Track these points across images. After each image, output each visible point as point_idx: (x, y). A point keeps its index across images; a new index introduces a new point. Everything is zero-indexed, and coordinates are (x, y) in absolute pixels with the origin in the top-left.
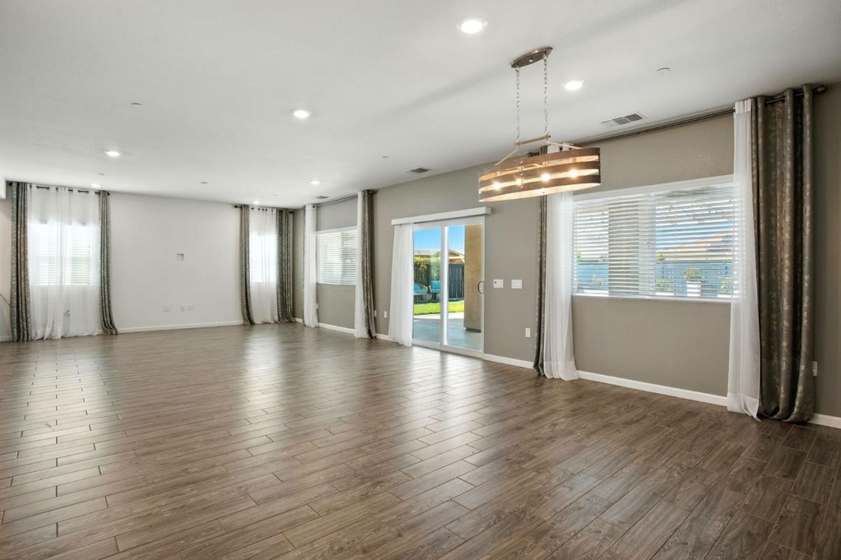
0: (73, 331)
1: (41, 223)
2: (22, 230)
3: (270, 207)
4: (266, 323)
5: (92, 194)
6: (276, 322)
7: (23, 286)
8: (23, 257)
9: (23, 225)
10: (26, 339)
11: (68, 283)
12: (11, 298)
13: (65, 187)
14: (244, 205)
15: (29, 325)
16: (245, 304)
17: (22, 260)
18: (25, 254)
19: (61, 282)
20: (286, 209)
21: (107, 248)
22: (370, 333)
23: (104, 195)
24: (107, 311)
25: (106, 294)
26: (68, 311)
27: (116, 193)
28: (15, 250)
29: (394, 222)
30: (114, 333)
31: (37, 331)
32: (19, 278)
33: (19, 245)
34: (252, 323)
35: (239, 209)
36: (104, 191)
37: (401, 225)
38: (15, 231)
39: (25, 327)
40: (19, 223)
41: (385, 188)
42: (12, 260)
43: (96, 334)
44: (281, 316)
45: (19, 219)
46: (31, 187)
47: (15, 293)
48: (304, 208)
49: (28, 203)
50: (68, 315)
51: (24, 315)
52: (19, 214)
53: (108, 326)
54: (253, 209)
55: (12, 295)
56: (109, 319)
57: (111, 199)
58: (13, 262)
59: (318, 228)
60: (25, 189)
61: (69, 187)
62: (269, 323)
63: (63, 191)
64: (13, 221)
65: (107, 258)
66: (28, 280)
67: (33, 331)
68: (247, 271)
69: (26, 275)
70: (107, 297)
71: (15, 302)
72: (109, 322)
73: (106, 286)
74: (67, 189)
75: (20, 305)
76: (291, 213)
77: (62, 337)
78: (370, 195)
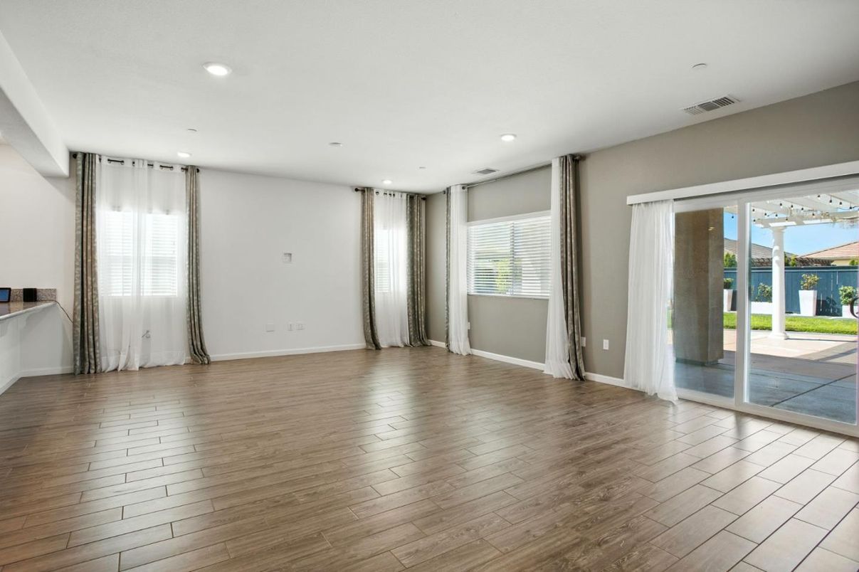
0: (155, 360)
1: (114, 210)
2: (89, 219)
3: (399, 191)
4: (393, 347)
5: (177, 169)
6: (406, 346)
7: (89, 298)
8: (89, 256)
9: (90, 213)
10: (92, 371)
11: (147, 292)
12: (74, 314)
13: (143, 160)
14: (367, 188)
15: (97, 351)
16: (369, 321)
17: (89, 261)
18: (93, 252)
19: (139, 292)
20: (418, 194)
21: (197, 245)
22: (578, 371)
23: (192, 171)
24: (197, 332)
25: (195, 308)
26: (148, 332)
27: (208, 168)
28: (80, 248)
29: (631, 200)
30: (206, 362)
31: (109, 360)
32: (85, 287)
33: (85, 240)
34: (378, 347)
35: (359, 193)
36: (193, 167)
37: (646, 203)
38: (80, 221)
39: (92, 354)
40: (85, 209)
41: (601, 151)
42: (76, 260)
43: (183, 363)
44: (413, 337)
45: (85, 204)
46: (100, 159)
47: (79, 307)
48: (447, 192)
49: (97, 181)
50: (148, 337)
51: (91, 337)
52: (85, 197)
53: (198, 352)
54: (377, 193)
55: (75, 309)
56: (199, 343)
57: (202, 178)
58: (78, 264)
59: (470, 217)
60: (92, 163)
61: (148, 161)
62: (399, 347)
63: (141, 166)
64: (77, 206)
65: (196, 259)
66: (96, 289)
67: (104, 359)
68: (372, 277)
69: (94, 282)
70: (196, 313)
71: (79, 319)
72: (199, 347)
73: (195, 298)
74: (146, 163)
75: (86, 324)
76: (424, 199)
77: (140, 368)
78: (575, 163)
